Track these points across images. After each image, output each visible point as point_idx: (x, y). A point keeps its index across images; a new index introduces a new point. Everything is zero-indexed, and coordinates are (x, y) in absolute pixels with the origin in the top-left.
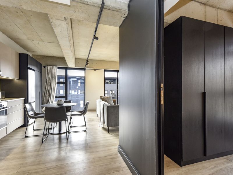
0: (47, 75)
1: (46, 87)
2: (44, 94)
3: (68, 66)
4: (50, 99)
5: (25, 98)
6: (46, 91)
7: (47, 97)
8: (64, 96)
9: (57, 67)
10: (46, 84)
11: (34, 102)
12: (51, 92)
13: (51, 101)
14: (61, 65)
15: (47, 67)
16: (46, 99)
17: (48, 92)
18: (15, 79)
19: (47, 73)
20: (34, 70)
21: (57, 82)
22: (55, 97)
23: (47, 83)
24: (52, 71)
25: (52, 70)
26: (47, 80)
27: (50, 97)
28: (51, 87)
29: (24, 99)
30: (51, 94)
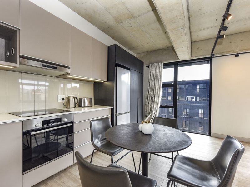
0: (150, 77)
1: (149, 93)
2: (147, 102)
3: (178, 59)
4: (153, 109)
5: (112, 107)
6: (149, 98)
7: (150, 106)
8: (172, 105)
9: (162, 63)
10: (149, 89)
11: (129, 112)
12: (154, 99)
13: (154, 111)
14: (168, 60)
15: (150, 66)
16: (149, 108)
17: (151, 99)
18: (104, 81)
19: (150, 74)
20: (129, 69)
21: (163, 85)
22: (159, 106)
23: (150, 87)
24: (156, 70)
25: (156, 68)
26: (150, 83)
27: (153, 106)
28: (154, 92)
29: (112, 109)
30: (154, 102)
